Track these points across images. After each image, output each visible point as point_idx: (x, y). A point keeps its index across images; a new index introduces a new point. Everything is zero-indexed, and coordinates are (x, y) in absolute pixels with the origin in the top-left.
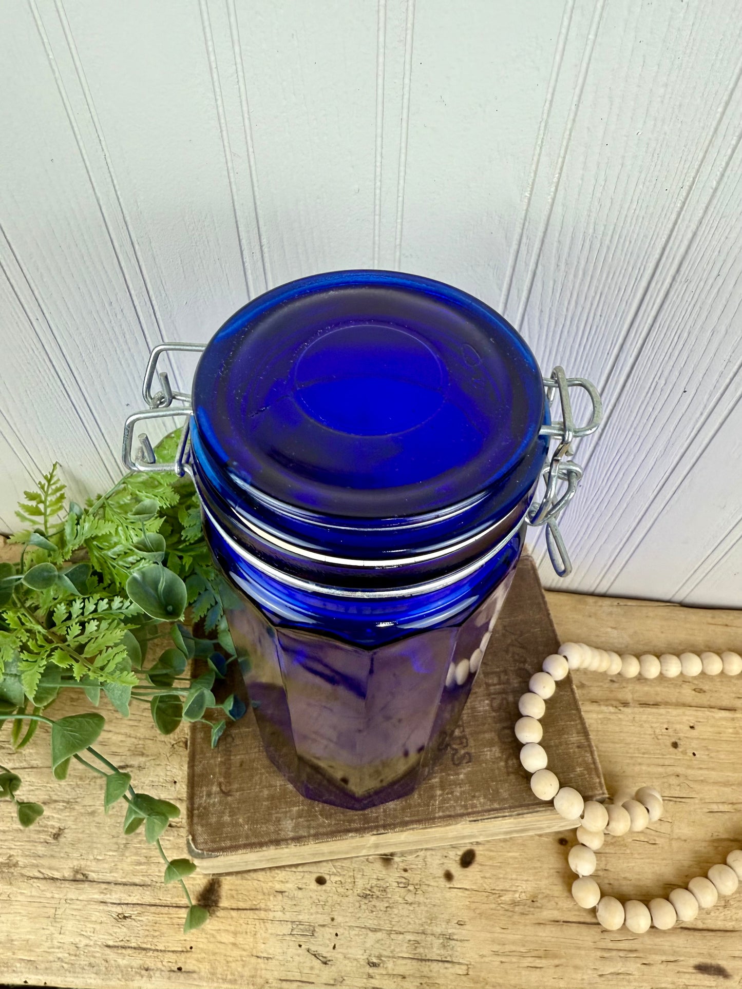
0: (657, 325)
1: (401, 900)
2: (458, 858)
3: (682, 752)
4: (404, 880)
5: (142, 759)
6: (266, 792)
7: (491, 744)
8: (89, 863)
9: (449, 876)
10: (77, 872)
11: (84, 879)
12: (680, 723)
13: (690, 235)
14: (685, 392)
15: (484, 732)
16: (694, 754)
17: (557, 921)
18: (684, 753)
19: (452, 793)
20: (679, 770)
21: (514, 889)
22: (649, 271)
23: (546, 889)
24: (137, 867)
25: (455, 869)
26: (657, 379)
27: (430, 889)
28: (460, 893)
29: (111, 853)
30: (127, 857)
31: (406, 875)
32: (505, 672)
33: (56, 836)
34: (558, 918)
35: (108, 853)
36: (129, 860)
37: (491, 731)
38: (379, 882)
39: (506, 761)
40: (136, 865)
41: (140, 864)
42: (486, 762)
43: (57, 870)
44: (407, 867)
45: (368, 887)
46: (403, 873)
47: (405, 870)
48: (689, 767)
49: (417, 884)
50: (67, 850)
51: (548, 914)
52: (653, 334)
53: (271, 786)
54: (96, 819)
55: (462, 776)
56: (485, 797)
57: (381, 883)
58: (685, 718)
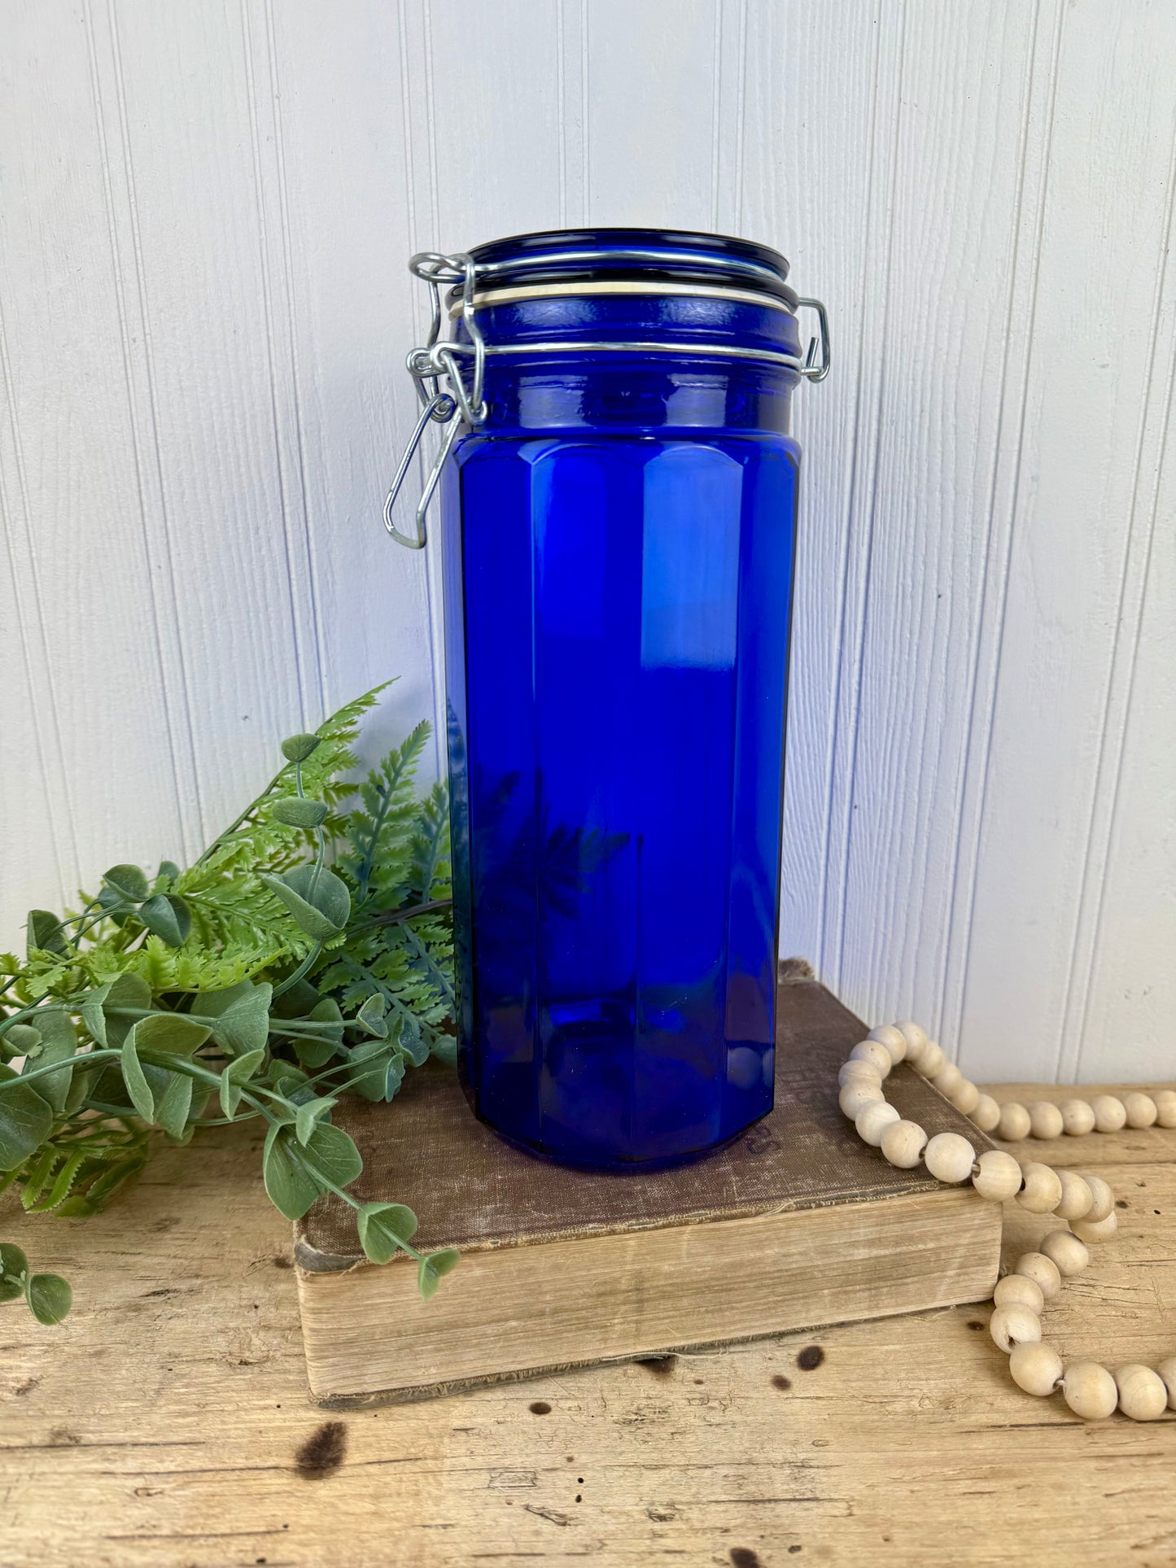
0: (879, 490)
1: (697, 1422)
2: (793, 1360)
3: (1137, 1211)
4: (698, 1396)
5: (199, 1281)
6: (435, 1195)
7: (809, 1131)
8: (84, 1421)
9: (781, 1383)
10: (59, 1434)
11: (73, 1442)
12: (1119, 1182)
13: (879, 364)
14: (939, 596)
15: (793, 1122)
16: (1157, 1212)
17: (1000, 1427)
18: (1140, 1211)
19: (758, 1178)
20: (1139, 1231)
21: (907, 1393)
22: (852, 415)
23: (964, 1387)
24: (180, 1420)
25: (792, 1373)
26: (901, 580)
27: (750, 1403)
28: (807, 1404)
29: (130, 1404)
30: (161, 1407)
31: (701, 1388)
32: (811, 1070)
33: (21, 1392)
34: (1002, 1423)
35: (124, 1405)
36: (164, 1410)
37: (805, 1120)
38: (650, 1402)
39: (839, 1145)
40: (177, 1417)
41: (185, 1414)
42: (806, 1147)
43: (19, 1435)
44: (703, 1379)
45: (633, 1408)
46: (694, 1386)
47: (699, 1382)
48: (1154, 1226)
49: (725, 1399)
50: (42, 1406)
51: (980, 1416)
52: (879, 505)
53: (442, 1188)
54: (105, 1361)
55: (769, 1162)
56: (814, 1178)
57: (658, 1403)
58: (1126, 1177)
